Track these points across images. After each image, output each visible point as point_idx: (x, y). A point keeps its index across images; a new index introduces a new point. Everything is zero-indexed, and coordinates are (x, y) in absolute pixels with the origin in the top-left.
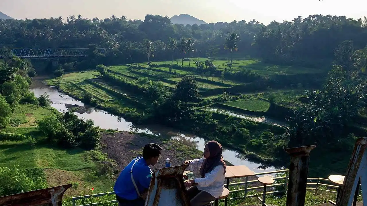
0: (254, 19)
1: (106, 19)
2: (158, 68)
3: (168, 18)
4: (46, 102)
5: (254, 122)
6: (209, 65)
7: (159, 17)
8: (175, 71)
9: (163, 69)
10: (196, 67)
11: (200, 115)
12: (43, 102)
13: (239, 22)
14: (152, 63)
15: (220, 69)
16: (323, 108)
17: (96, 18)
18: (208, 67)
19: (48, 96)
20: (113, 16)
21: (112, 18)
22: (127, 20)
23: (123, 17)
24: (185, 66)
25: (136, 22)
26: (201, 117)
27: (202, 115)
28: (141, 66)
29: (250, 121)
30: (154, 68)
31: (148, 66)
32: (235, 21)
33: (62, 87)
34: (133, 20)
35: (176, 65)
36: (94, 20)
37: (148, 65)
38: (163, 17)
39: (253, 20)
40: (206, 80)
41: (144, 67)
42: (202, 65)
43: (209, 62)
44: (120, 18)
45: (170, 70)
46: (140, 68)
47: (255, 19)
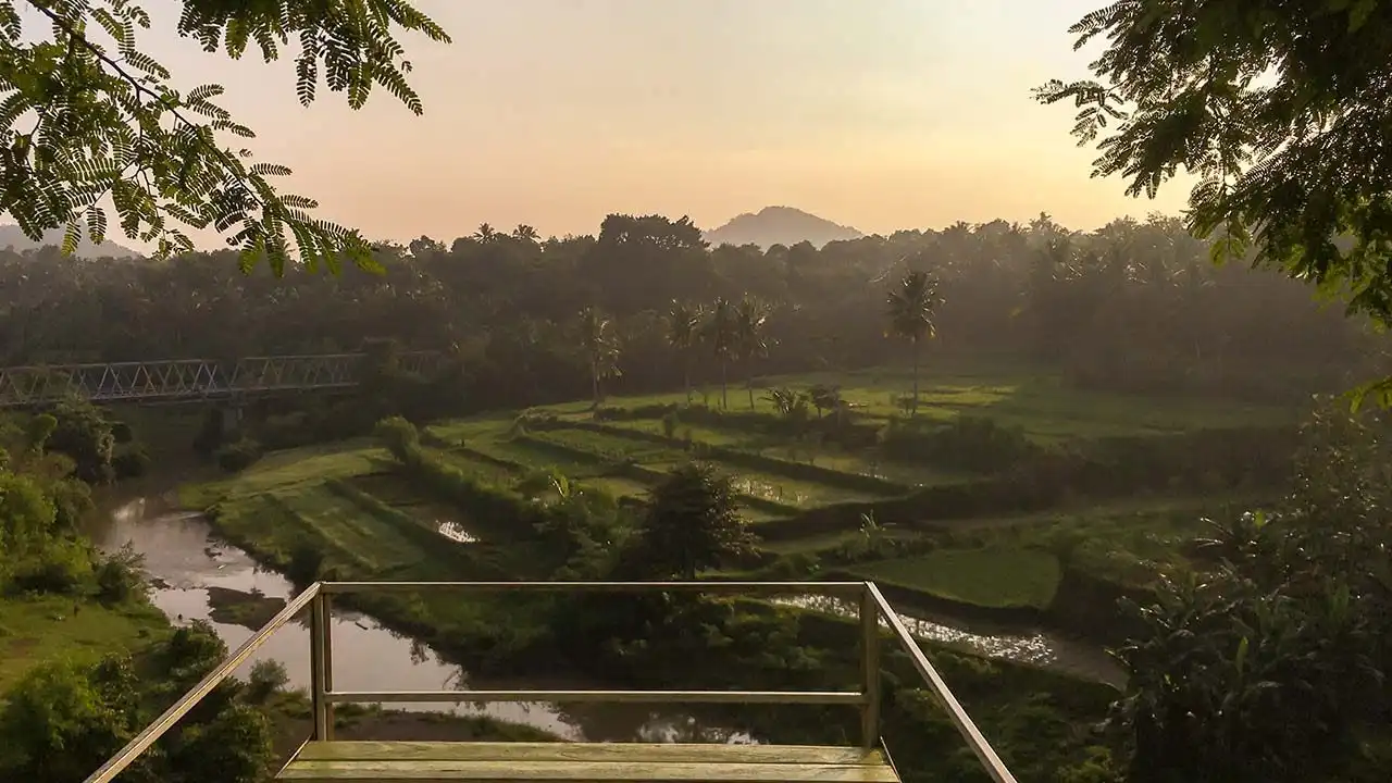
0: (1043, 214)
1: (459, 239)
2: (626, 425)
3: (691, 224)
4: (123, 586)
5: (981, 659)
6: (830, 403)
7: (657, 224)
8: (687, 433)
9: (644, 425)
10: (776, 413)
11: (748, 628)
12: (114, 587)
13: (981, 229)
14: (611, 403)
15: (876, 417)
16: (1282, 592)
17: (424, 237)
18: (825, 412)
19: (139, 557)
20: (485, 228)
21: (479, 235)
22: (538, 241)
23: (522, 228)
24: (732, 411)
25: (569, 244)
26: (753, 634)
27: (757, 627)
28: (561, 418)
29: (962, 655)
30: (610, 424)
31: (590, 415)
32: (962, 226)
33: (230, 514)
34: (560, 239)
35: (699, 407)
36: (414, 245)
37: (591, 409)
38: (673, 220)
39: (1038, 218)
40: (806, 466)
41: (570, 418)
42: (799, 404)
43: (825, 392)
44: (510, 234)
45: (669, 432)
46: (554, 424)
47: (1047, 215)
